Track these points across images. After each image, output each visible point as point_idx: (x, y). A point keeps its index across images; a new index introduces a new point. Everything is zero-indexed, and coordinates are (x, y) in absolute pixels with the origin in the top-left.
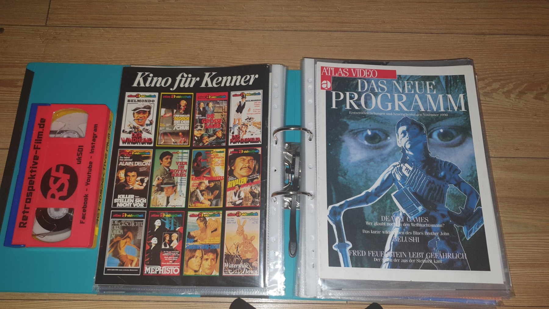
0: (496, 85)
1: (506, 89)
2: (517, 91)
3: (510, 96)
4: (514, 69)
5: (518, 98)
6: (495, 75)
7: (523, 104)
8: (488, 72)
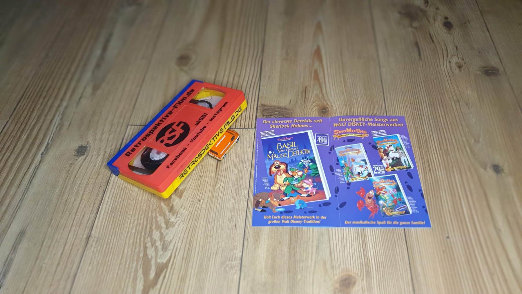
0: (156, 235)
1: (163, 225)
2: (167, 213)
3: (173, 222)
4: (141, 212)
5: (176, 214)
6: (143, 234)
7: (185, 210)
8: (138, 240)
